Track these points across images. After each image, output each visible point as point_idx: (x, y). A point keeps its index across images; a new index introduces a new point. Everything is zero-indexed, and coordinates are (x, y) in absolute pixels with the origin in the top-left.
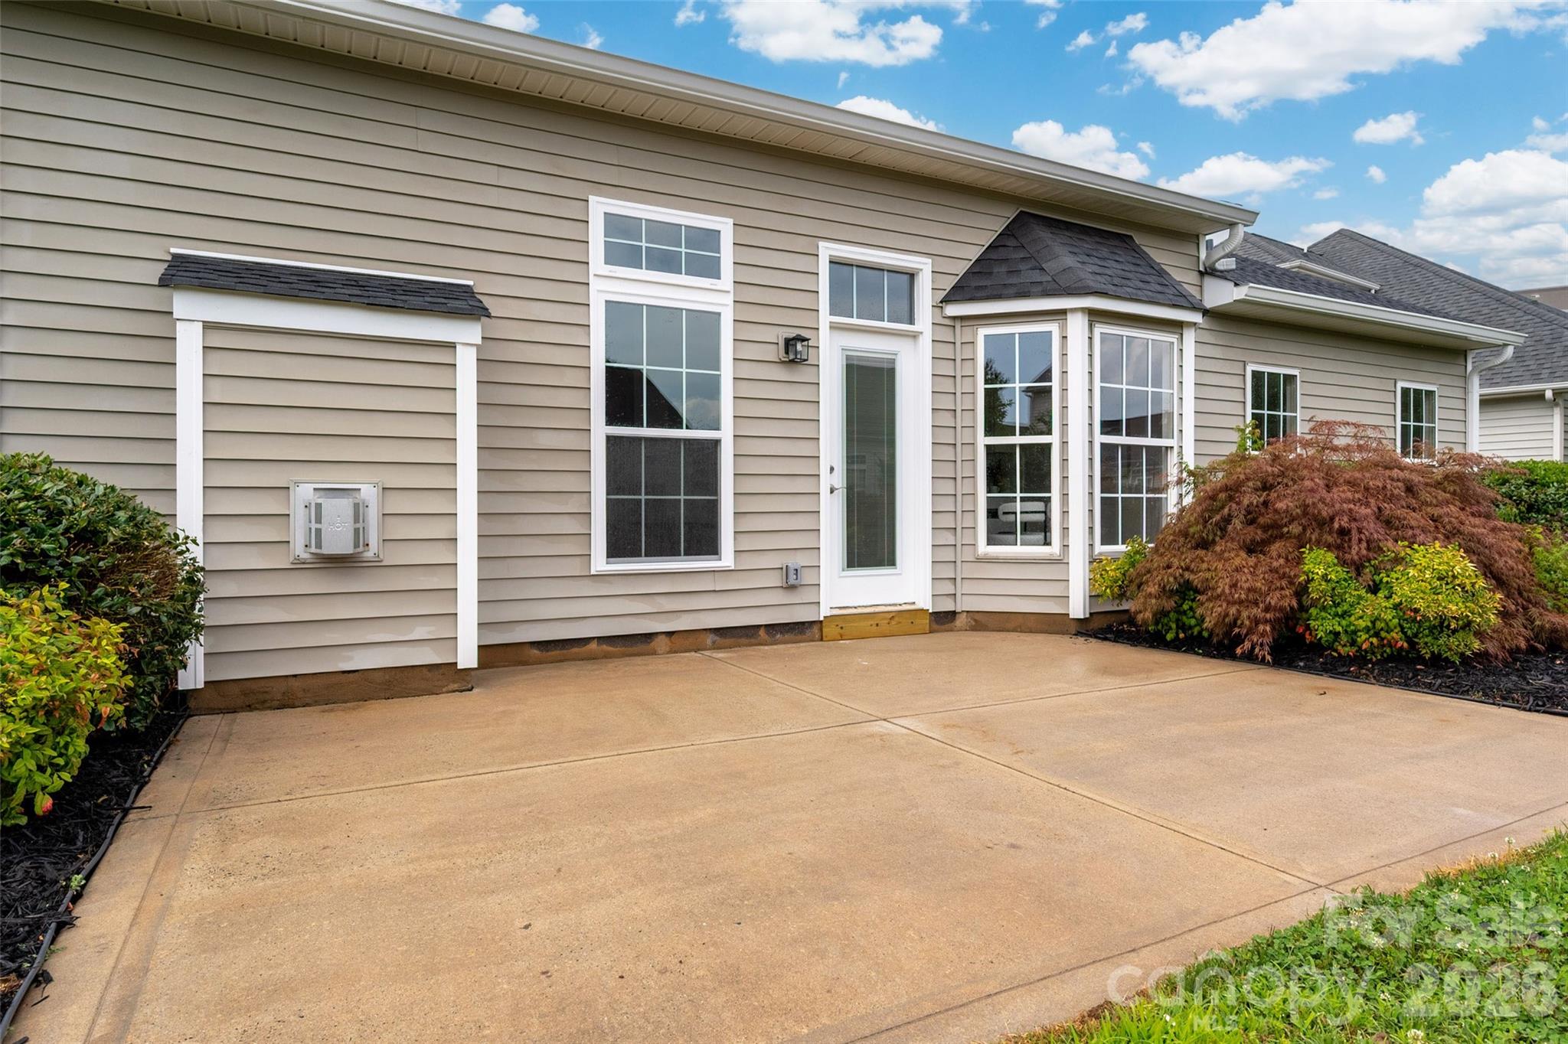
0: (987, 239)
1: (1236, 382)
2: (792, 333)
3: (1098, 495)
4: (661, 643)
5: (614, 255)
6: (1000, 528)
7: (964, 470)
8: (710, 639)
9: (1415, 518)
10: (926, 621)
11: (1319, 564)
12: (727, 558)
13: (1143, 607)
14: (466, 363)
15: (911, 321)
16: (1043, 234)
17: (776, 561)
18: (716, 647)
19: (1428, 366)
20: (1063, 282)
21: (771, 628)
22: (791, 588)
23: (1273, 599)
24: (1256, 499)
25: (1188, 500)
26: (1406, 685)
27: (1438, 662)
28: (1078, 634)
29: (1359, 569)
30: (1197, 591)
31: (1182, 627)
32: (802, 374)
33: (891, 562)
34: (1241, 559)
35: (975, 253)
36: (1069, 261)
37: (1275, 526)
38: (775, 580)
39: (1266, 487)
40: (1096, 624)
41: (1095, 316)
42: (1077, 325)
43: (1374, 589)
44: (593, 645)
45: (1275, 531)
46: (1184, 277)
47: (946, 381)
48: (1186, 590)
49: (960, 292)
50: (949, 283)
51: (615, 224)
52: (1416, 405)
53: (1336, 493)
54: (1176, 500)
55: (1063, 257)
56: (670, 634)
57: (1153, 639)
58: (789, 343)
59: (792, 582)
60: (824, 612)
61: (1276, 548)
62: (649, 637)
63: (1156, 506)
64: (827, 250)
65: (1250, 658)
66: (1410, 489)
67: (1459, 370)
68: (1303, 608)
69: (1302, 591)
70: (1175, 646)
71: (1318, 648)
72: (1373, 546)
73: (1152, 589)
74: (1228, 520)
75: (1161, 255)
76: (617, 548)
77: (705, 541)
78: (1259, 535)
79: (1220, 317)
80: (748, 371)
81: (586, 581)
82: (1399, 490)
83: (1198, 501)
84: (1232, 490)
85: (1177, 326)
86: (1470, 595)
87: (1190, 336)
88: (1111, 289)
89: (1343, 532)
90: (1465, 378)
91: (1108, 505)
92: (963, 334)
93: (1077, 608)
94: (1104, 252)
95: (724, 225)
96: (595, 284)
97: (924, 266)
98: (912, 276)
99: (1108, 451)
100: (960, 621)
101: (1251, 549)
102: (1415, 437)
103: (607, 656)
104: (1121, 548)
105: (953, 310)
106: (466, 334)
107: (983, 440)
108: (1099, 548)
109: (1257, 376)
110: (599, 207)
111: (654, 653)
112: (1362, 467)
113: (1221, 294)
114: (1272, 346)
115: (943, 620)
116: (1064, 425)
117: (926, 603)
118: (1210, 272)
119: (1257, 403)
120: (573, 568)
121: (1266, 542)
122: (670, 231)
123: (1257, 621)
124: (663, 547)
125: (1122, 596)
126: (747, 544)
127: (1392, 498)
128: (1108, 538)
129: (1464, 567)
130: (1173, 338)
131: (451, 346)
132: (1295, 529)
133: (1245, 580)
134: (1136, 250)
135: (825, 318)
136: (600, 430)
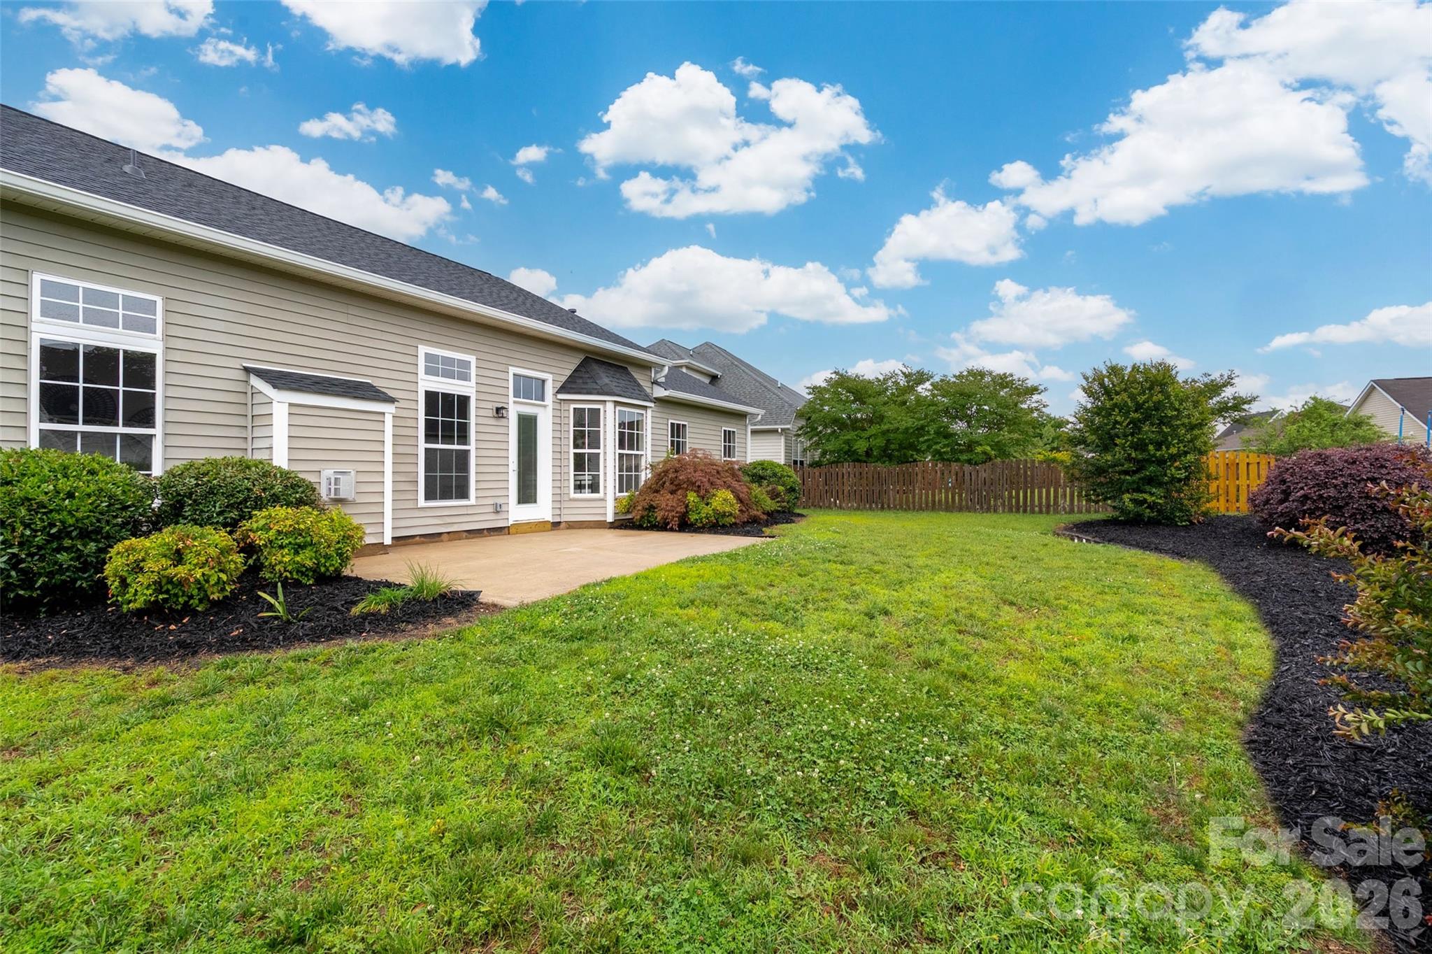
0: (573, 367)
1: (665, 427)
2: (500, 405)
3: (617, 473)
4: (445, 537)
5: (429, 371)
6: (579, 487)
7: (564, 463)
8: (465, 534)
9: (718, 482)
10: (549, 526)
11: (692, 497)
12: (472, 500)
13: (635, 515)
14: (389, 420)
15: (543, 400)
16: (595, 367)
17: (491, 501)
18: (467, 538)
19: (733, 421)
20: (605, 389)
21: (489, 530)
22: (497, 512)
23: (678, 509)
24: (674, 476)
25: (649, 476)
26: (715, 533)
27: (724, 526)
28: (610, 528)
29: (703, 498)
30: (654, 508)
31: (649, 522)
32: (503, 422)
33: (535, 502)
34: (669, 496)
35: (569, 373)
36: (606, 380)
37: (679, 485)
38: (491, 509)
39: (676, 471)
40: (616, 524)
41: (617, 403)
42: (610, 406)
43: (707, 504)
44: (418, 538)
45: (679, 487)
46: (645, 384)
47: (558, 424)
48: (651, 508)
49: (563, 389)
50: (559, 385)
51: (429, 357)
52: (729, 436)
53: (697, 474)
54: (645, 476)
55: (605, 379)
56: (448, 533)
57: (640, 527)
58: (498, 410)
59: (497, 509)
60: (511, 522)
61: (679, 492)
62: (440, 534)
63: (637, 477)
64: (512, 370)
65: (672, 530)
66: (718, 472)
67: (743, 423)
68: (687, 512)
69: (687, 506)
70: (647, 529)
71: (692, 525)
72: (707, 491)
73: (640, 508)
74: (664, 483)
75: (638, 376)
76: (429, 496)
77: (463, 493)
78: (674, 488)
79: (659, 401)
80: (481, 421)
81: (416, 511)
82: (714, 472)
83: (653, 477)
84: (666, 472)
85: (645, 408)
86: (732, 505)
87: (649, 411)
88: (622, 393)
89: (699, 487)
90: (746, 426)
91: (621, 477)
92: (565, 406)
93: (610, 518)
94: (618, 375)
95: (472, 359)
96: (421, 383)
97: (549, 377)
98: (543, 381)
99: (621, 456)
100: (562, 525)
101: (673, 492)
102: (728, 451)
103: (423, 543)
104: (625, 494)
105: (561, 396)
106: (388, 409)
107: (572, 451)
108: (618, 494)
109: (672, 424)
110: (423, 350)
111: (442, 541)
112: (705, 465)
113: (660, 392)
114: (678, 412)
115: (556, 525)
116: (605, 446)
117: (549, 518)
118: (655, 383)
119: (672, 436)
120: (410, 505)
121: (677, 490)
122: (449, 361)
123: (673, 517)
124: (446, 495)
125: (628, 512)
126: (482, 494)
127: (713, 476)
128: (621, 491)
129: (730, 496)
130: (643, 412)
131: (384, 414)
132: (685, 486)
133: (670, 503)
134: (629, 374)
135: (511, 399)
136: (422, 445)
